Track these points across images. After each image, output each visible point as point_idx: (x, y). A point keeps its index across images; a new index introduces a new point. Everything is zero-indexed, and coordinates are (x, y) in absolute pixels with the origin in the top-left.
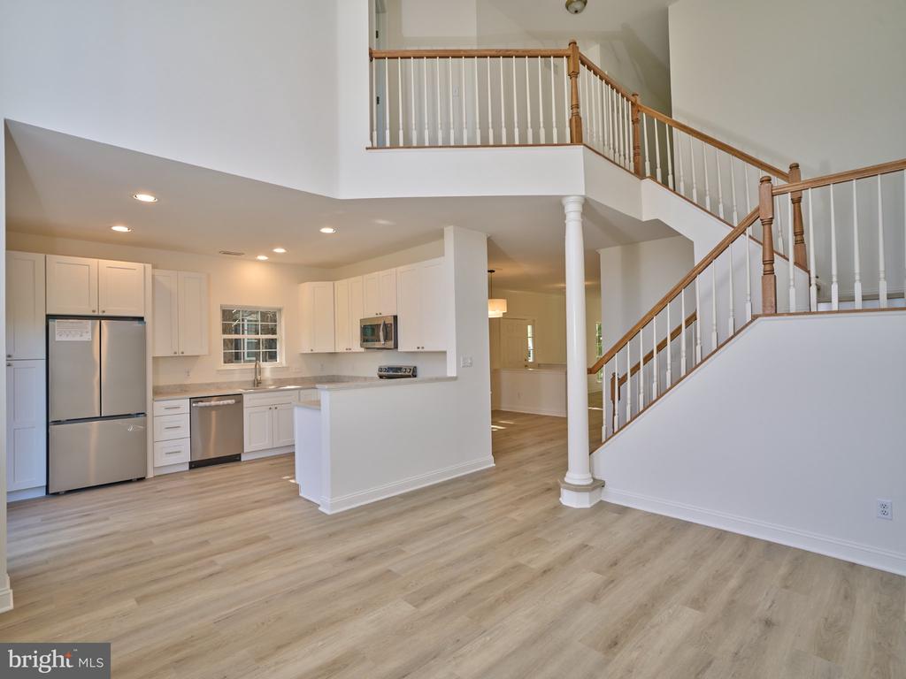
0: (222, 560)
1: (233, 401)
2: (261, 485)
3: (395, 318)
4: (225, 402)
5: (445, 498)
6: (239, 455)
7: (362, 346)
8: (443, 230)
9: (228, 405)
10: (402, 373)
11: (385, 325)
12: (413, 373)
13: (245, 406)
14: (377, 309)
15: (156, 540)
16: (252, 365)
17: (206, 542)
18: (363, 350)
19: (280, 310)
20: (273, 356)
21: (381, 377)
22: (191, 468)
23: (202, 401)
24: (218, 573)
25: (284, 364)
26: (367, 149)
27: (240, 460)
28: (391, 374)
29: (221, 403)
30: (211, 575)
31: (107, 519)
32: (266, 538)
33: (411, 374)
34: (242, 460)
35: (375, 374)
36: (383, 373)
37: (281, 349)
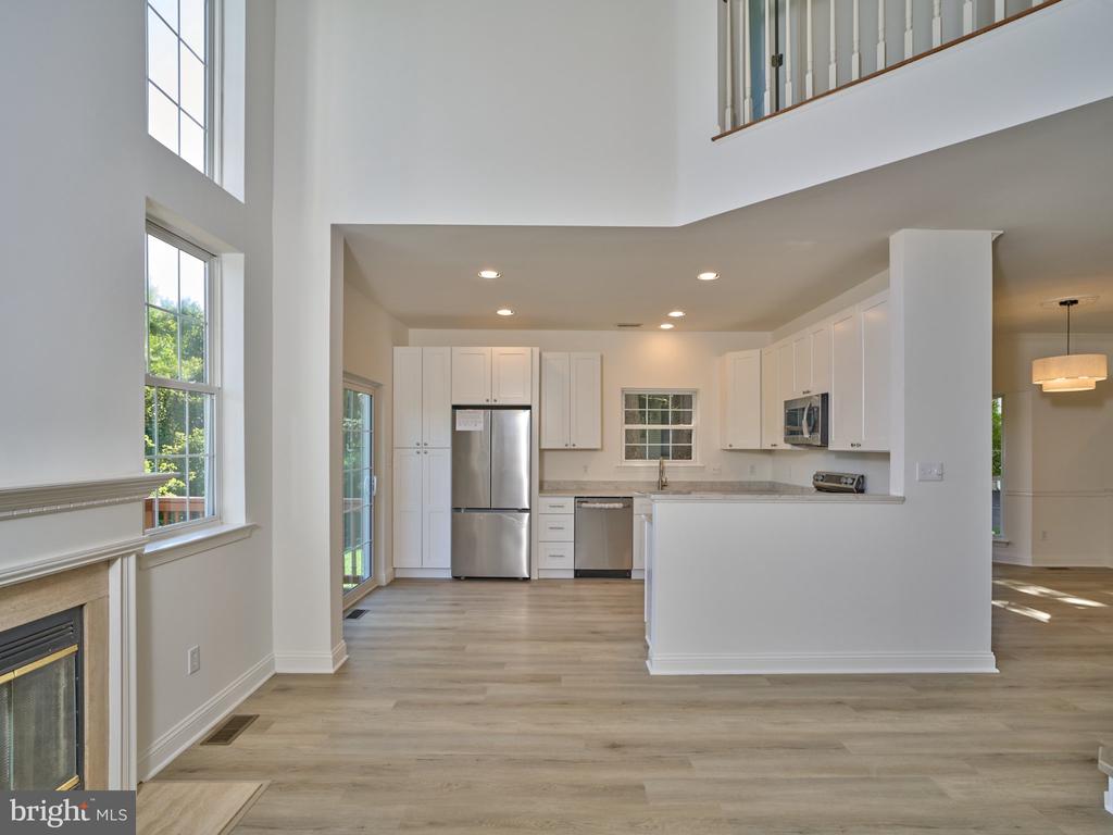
0: (495, 690)
1: (621, 505)
2: (622, 613)
3: (825, 397)
4: (612, 505)
5: (839, 703)
6: (629, 571)
7: (786, 441)
8: (888, 240)
9: (614, 509)
10: (843, 485)
11: (811, 409)
12: (859, 487)
13: (635, 512)
14: (804, 385)
15: (470, 647)
16: (656, 463)
17: (501, 665)
18: (788, 447)
19: (696, 392)
20: (685, 454)
21: (819, 489)
22: (576, 576)
23: (586, 502)
24: (477, 704)
25: (698, 464)
26: (714, 139)
27: (630, 577)
28: (829, 485)
29: (607, 506)
30: (468, 704)
31: (463, 612)
32: (558, 679)
33: (853, 487)
34: (633, 577)
35: (810, 484)
36: (821, 483)
37: (696, 444)
